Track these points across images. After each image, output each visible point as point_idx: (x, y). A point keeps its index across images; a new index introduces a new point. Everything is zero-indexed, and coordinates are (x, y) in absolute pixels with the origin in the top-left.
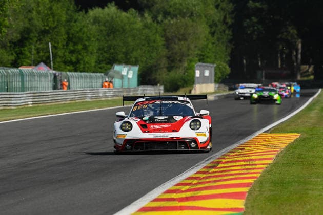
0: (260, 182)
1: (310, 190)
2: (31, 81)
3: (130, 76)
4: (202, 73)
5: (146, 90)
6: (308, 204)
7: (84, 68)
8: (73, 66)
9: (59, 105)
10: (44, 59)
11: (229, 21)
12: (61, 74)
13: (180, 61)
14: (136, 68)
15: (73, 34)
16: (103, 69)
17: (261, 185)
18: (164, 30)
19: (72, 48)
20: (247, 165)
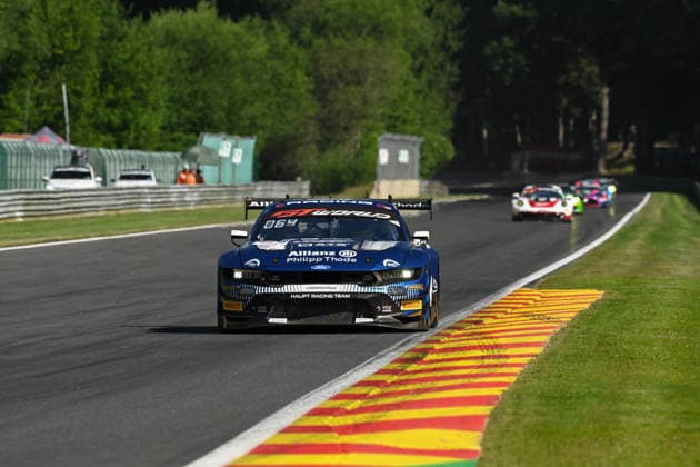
0: (516, 395)
1: (624, 413)
2: (22, 166)
3: (237, 159)
4: (393, 157)
5: (272, 191)
6: (618, 444)
7: (137, 138)
8: (115, 136)
9: (81, 218)
10: (51, 118)
11: (454, 45)
12: (87, 152)
13: (346, 128)
14: (250, 143)
15: (114, 68)
16: (180, 144)
17: (517, 401)
18: (315, 60)
19: (111, 95)
20: (488, 357)
